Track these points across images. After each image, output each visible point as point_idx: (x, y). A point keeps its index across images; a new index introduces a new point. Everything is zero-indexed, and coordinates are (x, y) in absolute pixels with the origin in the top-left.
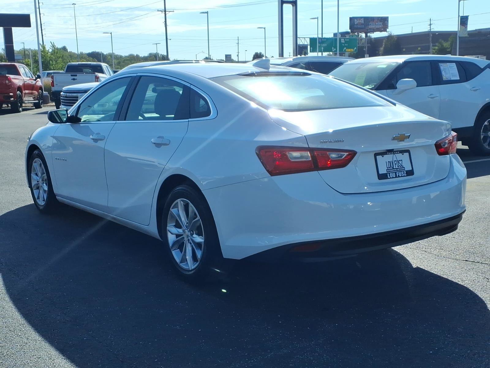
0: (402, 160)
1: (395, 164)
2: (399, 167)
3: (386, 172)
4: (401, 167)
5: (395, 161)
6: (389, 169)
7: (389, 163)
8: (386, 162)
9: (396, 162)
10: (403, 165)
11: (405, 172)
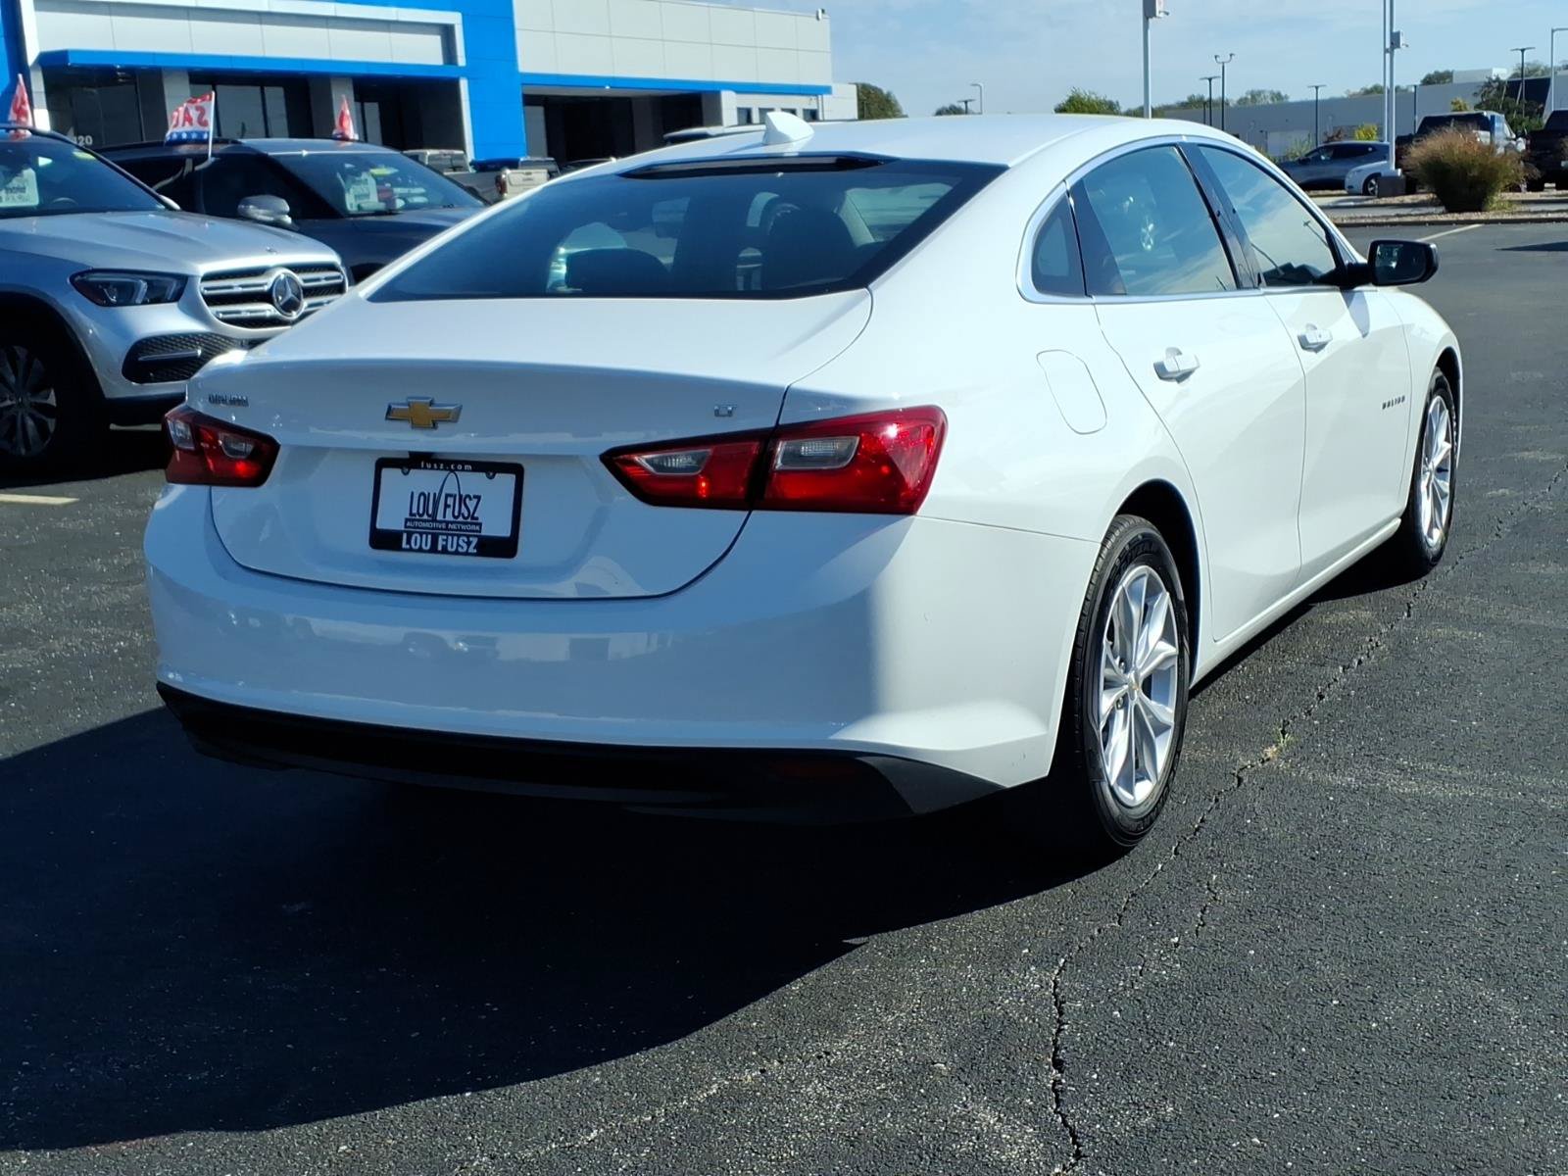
0: (478, 498)
1: (446, 506)
2: (461, 519)
3: (403, 529)
4: (469, 520)
5: (447, 496)
6: (417, 517)
7: (422, 498)
8: (412, 493)
9: (450, 501)
10: (476, 515)
11: (474, 541)
